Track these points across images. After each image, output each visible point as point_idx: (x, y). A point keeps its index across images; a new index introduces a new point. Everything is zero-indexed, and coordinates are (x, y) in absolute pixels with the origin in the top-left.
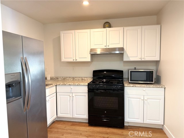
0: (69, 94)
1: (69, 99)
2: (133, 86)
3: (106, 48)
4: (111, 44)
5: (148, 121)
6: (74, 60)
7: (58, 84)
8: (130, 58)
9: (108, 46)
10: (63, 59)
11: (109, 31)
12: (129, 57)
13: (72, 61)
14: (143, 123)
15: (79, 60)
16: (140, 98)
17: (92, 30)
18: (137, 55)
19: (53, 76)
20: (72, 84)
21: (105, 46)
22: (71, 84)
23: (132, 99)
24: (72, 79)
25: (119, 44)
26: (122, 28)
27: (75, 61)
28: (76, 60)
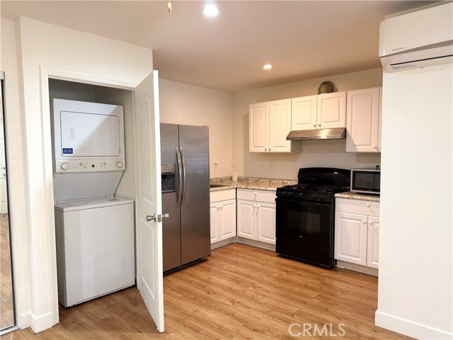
0: (252, 203)
1: (252, 212)
2: (348, 198)
3: (315, 128)
4: (325, 122)
5: (374, 263)
6: (266, 150)
7: (239, 186)
8: (357, 147)
9: (320, 126)
10: (252, 149)
11: (322, 99)
12: (355, 145)
13: (264, 151)
14: (366, 267)
15: (274, 150)
16: (361, 220)
17: (295, 100)
18: (371, 142)
19: (242, 175)
20: (257, 188)
21: (315, 126)
22: (255, 188)
23: (347, 220)
24: (267, 182)
25: (338, 121)
26: (344, 93)
27: (268, 151)
28: (270, 150)
